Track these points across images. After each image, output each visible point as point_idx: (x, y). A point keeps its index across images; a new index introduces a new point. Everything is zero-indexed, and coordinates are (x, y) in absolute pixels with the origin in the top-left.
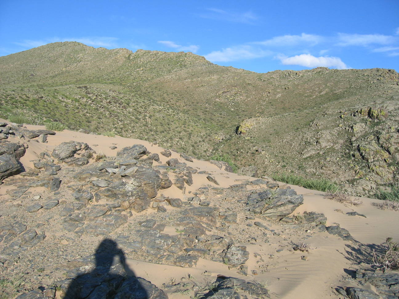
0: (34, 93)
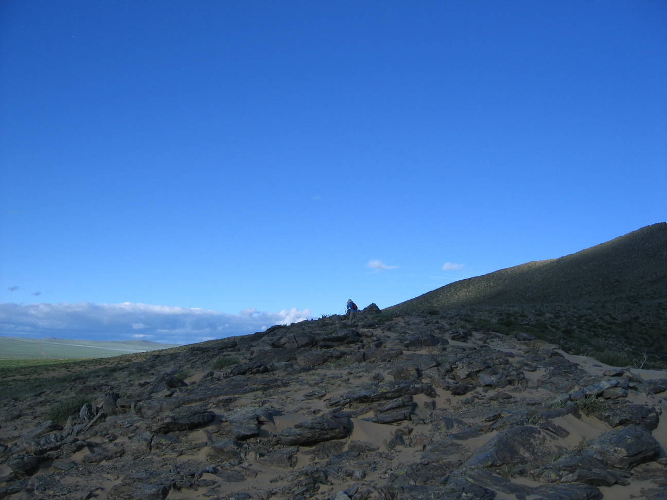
0: (624, 310)
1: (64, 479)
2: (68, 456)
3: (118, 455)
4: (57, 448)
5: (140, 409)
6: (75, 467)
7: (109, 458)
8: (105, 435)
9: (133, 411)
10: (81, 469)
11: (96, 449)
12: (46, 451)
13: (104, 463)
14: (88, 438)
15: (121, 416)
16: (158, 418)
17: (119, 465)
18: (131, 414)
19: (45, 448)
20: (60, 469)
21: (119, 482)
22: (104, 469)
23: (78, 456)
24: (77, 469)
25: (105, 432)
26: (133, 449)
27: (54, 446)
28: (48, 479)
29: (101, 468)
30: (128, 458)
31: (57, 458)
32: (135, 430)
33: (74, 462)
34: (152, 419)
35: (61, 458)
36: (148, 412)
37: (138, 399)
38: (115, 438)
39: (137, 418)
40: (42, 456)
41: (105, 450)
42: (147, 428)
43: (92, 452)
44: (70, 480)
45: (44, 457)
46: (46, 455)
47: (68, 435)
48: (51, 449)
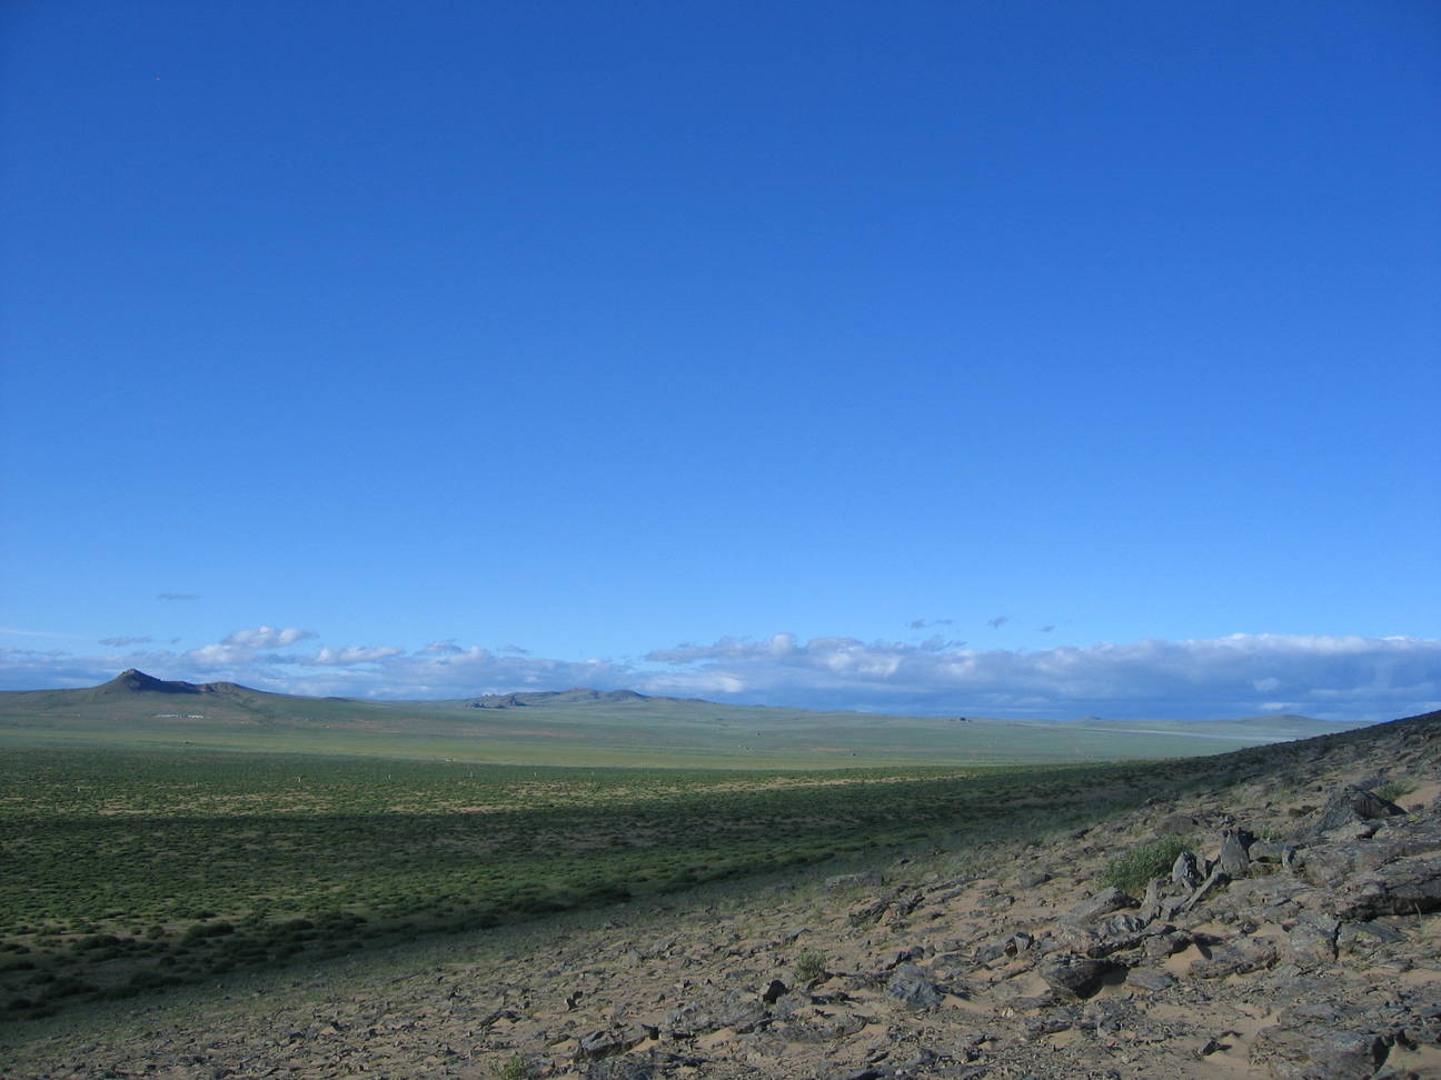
1: (1154, 1009)
2: (1156, 962)
3: (1264, 963)
4: (1133, 945)
5: (1303, 865)
6: (1174, 985)
7: (1245, 970)
8: (1231, 921)
9: (1286, 868)
10: (1187, 989)
11: (1214, 949)
12: (1111, 949)
13: (1234, 979)
14: (1194, 926)
15: (1261, 880)
16: (1347, 884)
17: (1268, 985)
18: (1283, 876)
19: (1108, 943)
20: (1141, 987)
21: (1271, 1022)
22: (1237, 994)
23: (1180, 963)
24: (1179, 990)
25: (1230, 914)
26: (1297, 953)
27: (1126, 939)
28: (1122, 1007)
29: (1229, 991)
30: (1286, 972)
31: (1135, 964)
32: (1296, 912)
33: (1170, 975)
34: (1334, 887)
35: (1144, 966)
36: (1323, 872)
37: (1296, 843)
38: (1254, 927)
39: (1298, 885)
40: (1105, 959)
41: (1233, 951)
42: (1323, 906)
43: (1208, 955)
44: (1167, 1012)
45: (1109, 962)
46: (1111, 958)
47: (1151, 919)
48: (1121, 947)
